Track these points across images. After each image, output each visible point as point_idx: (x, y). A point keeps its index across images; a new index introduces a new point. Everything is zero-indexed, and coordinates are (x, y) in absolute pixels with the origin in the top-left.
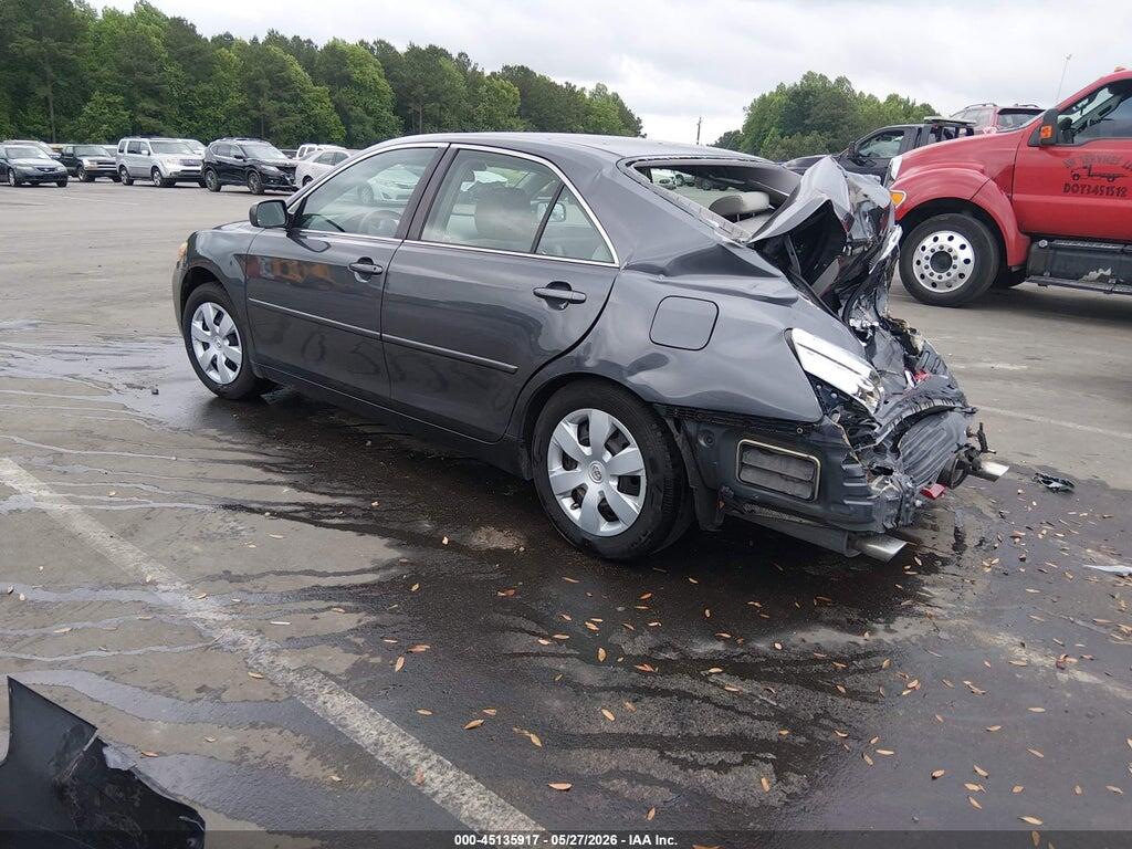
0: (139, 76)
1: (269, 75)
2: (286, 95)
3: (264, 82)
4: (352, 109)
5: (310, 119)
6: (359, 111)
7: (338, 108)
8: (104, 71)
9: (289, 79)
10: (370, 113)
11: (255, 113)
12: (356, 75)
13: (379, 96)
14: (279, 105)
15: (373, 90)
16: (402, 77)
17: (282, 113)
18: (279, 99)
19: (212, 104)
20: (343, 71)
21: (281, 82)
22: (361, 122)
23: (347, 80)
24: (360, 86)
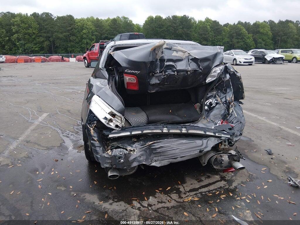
0: (203, 36)
1: (236, 33)
2: (240, 38)
3: (235, 34)
4: (258, 40)
5: (246, 43)
6: (260, 40)
7: (255, 40)
8: (196, 35)
9: (242, 33)
10: (264, 41)
11: (231, 43)
12: (262, 30)
13: (267, 36)
14: (237, 40)
15: (266, 34)
16: (276, 30)
17: (238, 42)
18: (238, 39)
19: (220, 41)
20: (258, 29)
21: (239, 34)
22: (261, 43)
23: (258, 32)
24: (262, 34)
